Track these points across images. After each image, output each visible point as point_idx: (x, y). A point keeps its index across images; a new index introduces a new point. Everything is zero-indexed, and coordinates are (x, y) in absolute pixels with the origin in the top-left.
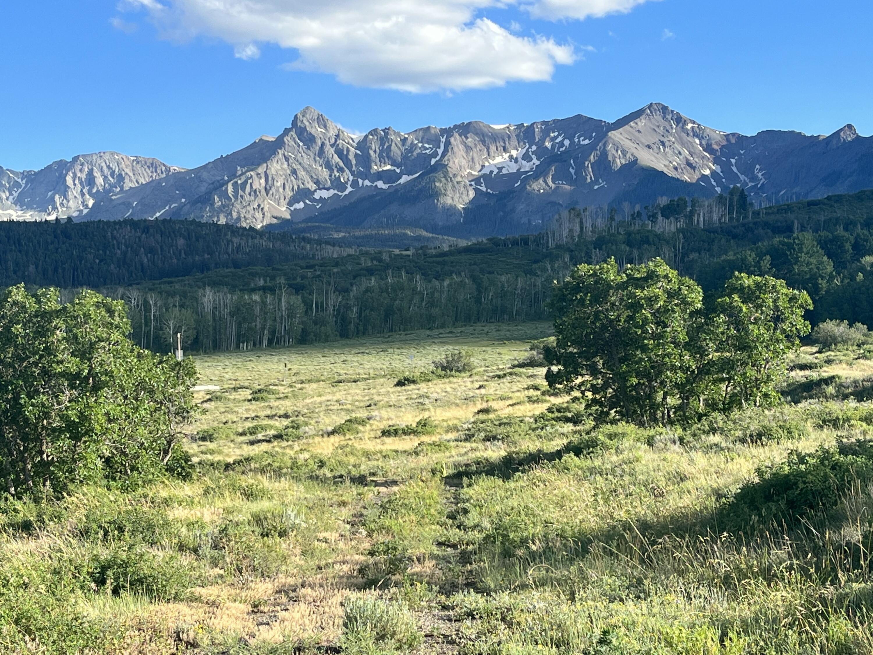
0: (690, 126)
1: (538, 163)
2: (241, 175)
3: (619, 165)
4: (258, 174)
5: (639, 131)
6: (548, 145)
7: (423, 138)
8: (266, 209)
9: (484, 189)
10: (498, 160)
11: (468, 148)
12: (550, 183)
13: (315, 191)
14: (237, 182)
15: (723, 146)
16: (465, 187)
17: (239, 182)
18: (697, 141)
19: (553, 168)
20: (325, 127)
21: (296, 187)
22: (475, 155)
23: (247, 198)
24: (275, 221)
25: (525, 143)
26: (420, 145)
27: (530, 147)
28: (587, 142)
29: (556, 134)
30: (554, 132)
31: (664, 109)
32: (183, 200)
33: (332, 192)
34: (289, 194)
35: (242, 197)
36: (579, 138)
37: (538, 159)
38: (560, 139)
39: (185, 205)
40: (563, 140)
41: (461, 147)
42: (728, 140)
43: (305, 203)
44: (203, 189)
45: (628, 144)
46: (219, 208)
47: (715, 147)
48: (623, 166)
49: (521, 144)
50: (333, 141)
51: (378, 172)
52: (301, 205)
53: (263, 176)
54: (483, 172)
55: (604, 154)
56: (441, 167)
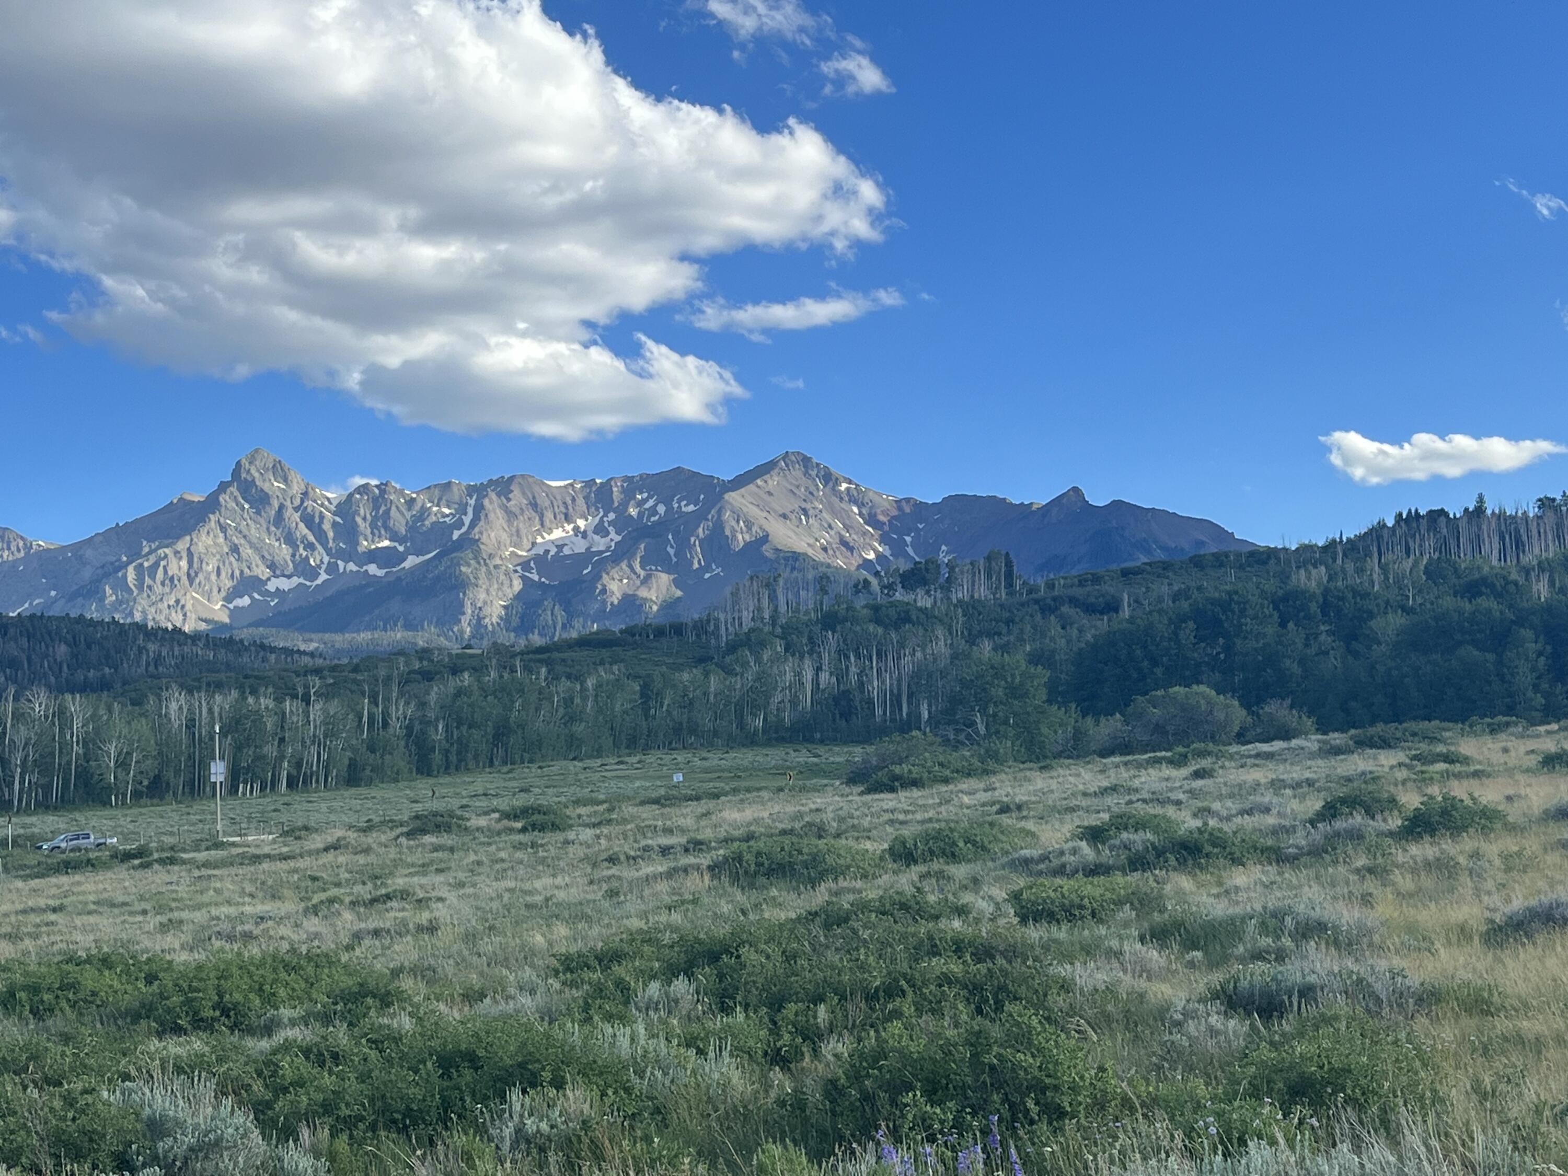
0: (844, 486)
1: (618, 538)
2: (149, 553)
3: (742, 544)
4: (177, 553)
5: (770, 493)
6: (633, 511)
7: (440, 500)
8: (189, 607)
9: (536, 577)
10: (557, 534)
11: (511, 515)
12: (638, 568)
13: (269, 579)
14: (141, 565)
15: (893, 518)
16: (507, 573)
17: (146, 564)
18: (855, 509)
19: (642, 546)
20: (285, 480)
21: (237, 573)
22: (521, 525)
23: (158, 589)
24: (203, 626)
25: (597, 509)
26: (435, 509)
27: (606, 515)
28: (691, 508)
29: (645, 495)
30: (641, 493)
31: (806, 461)
32: (53, 593)
33: (295, 581)
34: (228, 584)
35: (150, 587)
36: (679, 502)
37: (617, 533)
38: (651, 503)
39: (56, 600)
40: (656, 505)
41: (500, 513)
42: (900, 508)
43: (252, 598)
44: (87, 574)
45: (754, 512)
46: (113, 604)
47: (882, 518)
48: (747, 545)
49: (593, 509)
50: (297, 502)
51: (371, 551)
52: (245, 601)
53: (184, 554)
54: (533, 552)
55: (719, 526)
56: (469, 543)
